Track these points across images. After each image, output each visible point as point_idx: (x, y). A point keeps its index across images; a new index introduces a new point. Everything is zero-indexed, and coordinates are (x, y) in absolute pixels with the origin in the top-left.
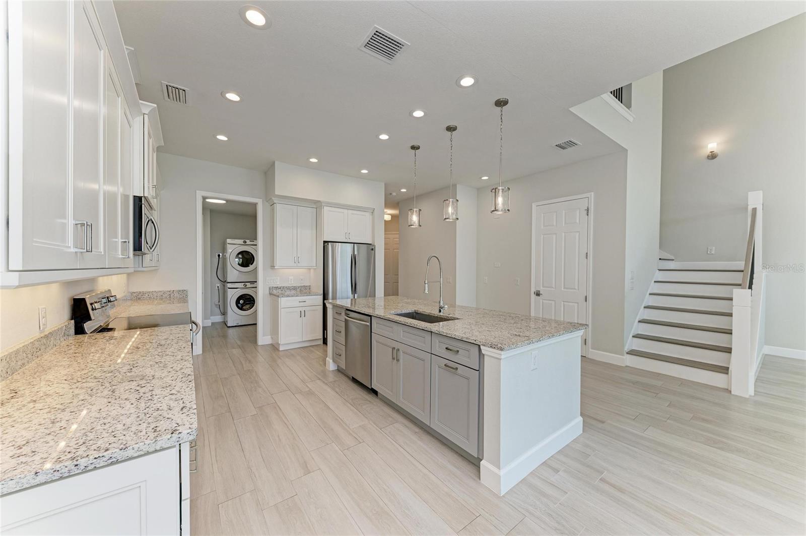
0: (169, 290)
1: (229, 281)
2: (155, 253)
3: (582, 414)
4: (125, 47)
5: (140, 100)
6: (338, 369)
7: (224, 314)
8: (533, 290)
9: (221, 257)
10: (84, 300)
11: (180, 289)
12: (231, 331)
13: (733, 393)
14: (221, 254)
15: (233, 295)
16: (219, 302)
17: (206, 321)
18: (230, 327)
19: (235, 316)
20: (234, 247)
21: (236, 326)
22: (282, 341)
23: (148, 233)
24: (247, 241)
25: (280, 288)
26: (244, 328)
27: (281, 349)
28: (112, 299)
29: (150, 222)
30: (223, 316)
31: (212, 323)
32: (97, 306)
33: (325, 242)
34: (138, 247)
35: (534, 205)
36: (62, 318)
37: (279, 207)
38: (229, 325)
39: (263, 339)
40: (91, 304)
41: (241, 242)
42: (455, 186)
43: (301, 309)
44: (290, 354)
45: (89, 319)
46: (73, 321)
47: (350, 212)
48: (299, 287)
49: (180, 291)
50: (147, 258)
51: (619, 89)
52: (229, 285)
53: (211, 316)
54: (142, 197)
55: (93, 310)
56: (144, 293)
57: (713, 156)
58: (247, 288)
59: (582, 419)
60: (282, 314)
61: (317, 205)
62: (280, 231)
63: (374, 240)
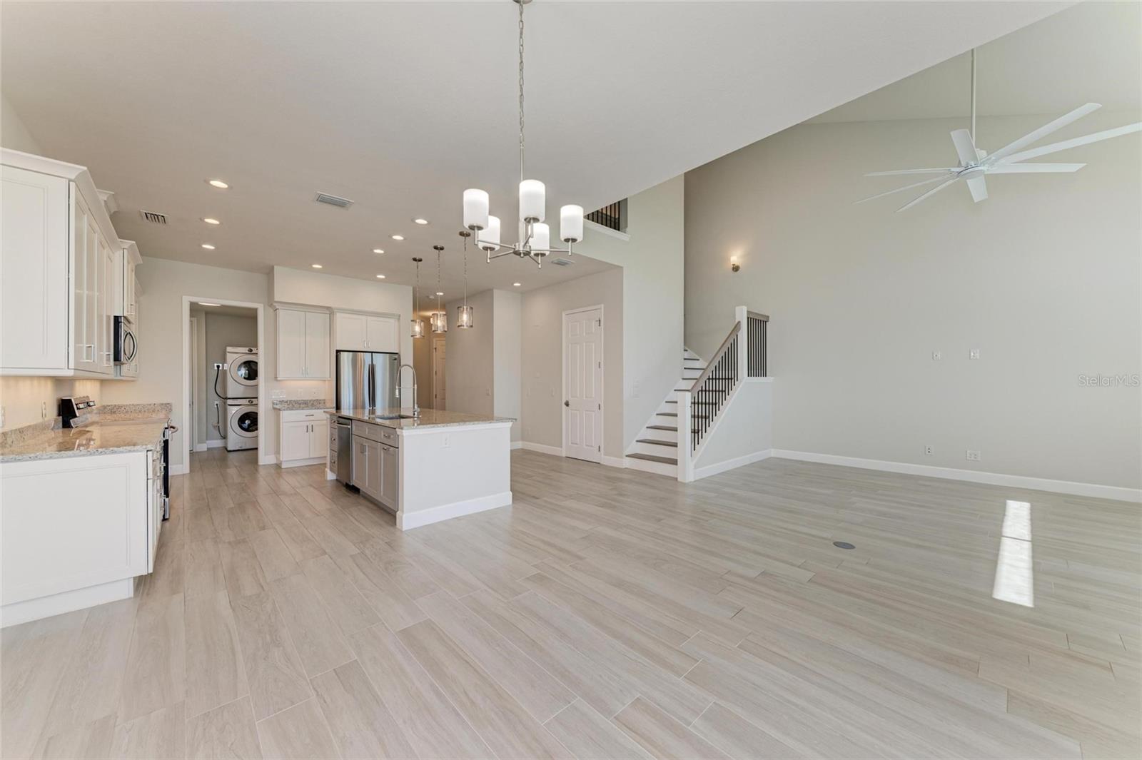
0: (150, 403)
1: (229, 397)
2: (133, 364)
3: (511, 490)
4: (96, 190)
5: (119, 238)
6: (337, 480)
7: (224, 437)
8: (564, 401)
9: (220, 368)
10: (70, 400)
11: (162, 402)
12: (231, 455)
13: (679, 480)
14: (221, 365)
15: (234, 412)
16: (218, 423)
17: (200, 445)
18: (230, 451)
19: (236, 438)
20: (236, 356)
21: (238, 450)
22: (283, 457)
23: (126, 345)
24: (253, 349)
25: (287, 402)
26: (245, 453)
27: (283, 467)
28: (91, 404)
29: (128, 335)
30: (224, 440)
31: (208, 449)
32: (81, 406)
33: (338, 352)
34: (117, 358)
35: (564, 315)
36: (52, 413)
37: (282, 313)
38: (229, 449)
39: (265, 458)
40: (76, 405)
41: (245, 350)
42: (491, 290)
43: (308, 423)
44: (294, 471)
45: (75, 416)
46: (61, 417)
47: (369, 318)
48: (310, 401)
49: (162, 404)
50: (124, 368)
51: (611, 206)
52: (229, 402)
53: (207, 440)
54: (121, 317)
55: (78, 409)
56: (120, 407)
57: (736, 269)
58: (252, 405)
59: (511, 493)
60: (284, 427)
61: (330, 311)
62: (283, 339)
63: (400, 350)
